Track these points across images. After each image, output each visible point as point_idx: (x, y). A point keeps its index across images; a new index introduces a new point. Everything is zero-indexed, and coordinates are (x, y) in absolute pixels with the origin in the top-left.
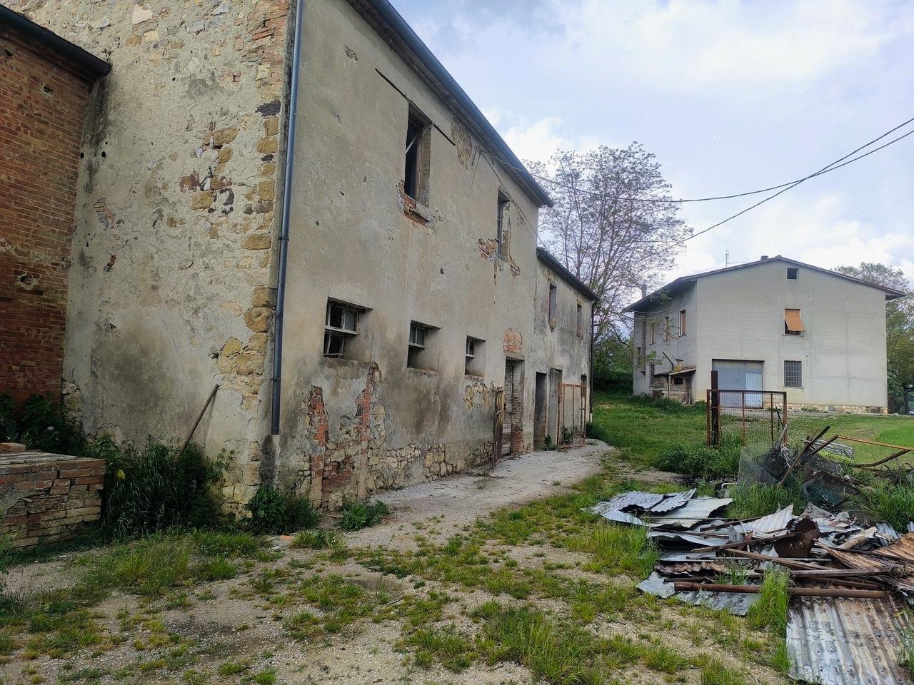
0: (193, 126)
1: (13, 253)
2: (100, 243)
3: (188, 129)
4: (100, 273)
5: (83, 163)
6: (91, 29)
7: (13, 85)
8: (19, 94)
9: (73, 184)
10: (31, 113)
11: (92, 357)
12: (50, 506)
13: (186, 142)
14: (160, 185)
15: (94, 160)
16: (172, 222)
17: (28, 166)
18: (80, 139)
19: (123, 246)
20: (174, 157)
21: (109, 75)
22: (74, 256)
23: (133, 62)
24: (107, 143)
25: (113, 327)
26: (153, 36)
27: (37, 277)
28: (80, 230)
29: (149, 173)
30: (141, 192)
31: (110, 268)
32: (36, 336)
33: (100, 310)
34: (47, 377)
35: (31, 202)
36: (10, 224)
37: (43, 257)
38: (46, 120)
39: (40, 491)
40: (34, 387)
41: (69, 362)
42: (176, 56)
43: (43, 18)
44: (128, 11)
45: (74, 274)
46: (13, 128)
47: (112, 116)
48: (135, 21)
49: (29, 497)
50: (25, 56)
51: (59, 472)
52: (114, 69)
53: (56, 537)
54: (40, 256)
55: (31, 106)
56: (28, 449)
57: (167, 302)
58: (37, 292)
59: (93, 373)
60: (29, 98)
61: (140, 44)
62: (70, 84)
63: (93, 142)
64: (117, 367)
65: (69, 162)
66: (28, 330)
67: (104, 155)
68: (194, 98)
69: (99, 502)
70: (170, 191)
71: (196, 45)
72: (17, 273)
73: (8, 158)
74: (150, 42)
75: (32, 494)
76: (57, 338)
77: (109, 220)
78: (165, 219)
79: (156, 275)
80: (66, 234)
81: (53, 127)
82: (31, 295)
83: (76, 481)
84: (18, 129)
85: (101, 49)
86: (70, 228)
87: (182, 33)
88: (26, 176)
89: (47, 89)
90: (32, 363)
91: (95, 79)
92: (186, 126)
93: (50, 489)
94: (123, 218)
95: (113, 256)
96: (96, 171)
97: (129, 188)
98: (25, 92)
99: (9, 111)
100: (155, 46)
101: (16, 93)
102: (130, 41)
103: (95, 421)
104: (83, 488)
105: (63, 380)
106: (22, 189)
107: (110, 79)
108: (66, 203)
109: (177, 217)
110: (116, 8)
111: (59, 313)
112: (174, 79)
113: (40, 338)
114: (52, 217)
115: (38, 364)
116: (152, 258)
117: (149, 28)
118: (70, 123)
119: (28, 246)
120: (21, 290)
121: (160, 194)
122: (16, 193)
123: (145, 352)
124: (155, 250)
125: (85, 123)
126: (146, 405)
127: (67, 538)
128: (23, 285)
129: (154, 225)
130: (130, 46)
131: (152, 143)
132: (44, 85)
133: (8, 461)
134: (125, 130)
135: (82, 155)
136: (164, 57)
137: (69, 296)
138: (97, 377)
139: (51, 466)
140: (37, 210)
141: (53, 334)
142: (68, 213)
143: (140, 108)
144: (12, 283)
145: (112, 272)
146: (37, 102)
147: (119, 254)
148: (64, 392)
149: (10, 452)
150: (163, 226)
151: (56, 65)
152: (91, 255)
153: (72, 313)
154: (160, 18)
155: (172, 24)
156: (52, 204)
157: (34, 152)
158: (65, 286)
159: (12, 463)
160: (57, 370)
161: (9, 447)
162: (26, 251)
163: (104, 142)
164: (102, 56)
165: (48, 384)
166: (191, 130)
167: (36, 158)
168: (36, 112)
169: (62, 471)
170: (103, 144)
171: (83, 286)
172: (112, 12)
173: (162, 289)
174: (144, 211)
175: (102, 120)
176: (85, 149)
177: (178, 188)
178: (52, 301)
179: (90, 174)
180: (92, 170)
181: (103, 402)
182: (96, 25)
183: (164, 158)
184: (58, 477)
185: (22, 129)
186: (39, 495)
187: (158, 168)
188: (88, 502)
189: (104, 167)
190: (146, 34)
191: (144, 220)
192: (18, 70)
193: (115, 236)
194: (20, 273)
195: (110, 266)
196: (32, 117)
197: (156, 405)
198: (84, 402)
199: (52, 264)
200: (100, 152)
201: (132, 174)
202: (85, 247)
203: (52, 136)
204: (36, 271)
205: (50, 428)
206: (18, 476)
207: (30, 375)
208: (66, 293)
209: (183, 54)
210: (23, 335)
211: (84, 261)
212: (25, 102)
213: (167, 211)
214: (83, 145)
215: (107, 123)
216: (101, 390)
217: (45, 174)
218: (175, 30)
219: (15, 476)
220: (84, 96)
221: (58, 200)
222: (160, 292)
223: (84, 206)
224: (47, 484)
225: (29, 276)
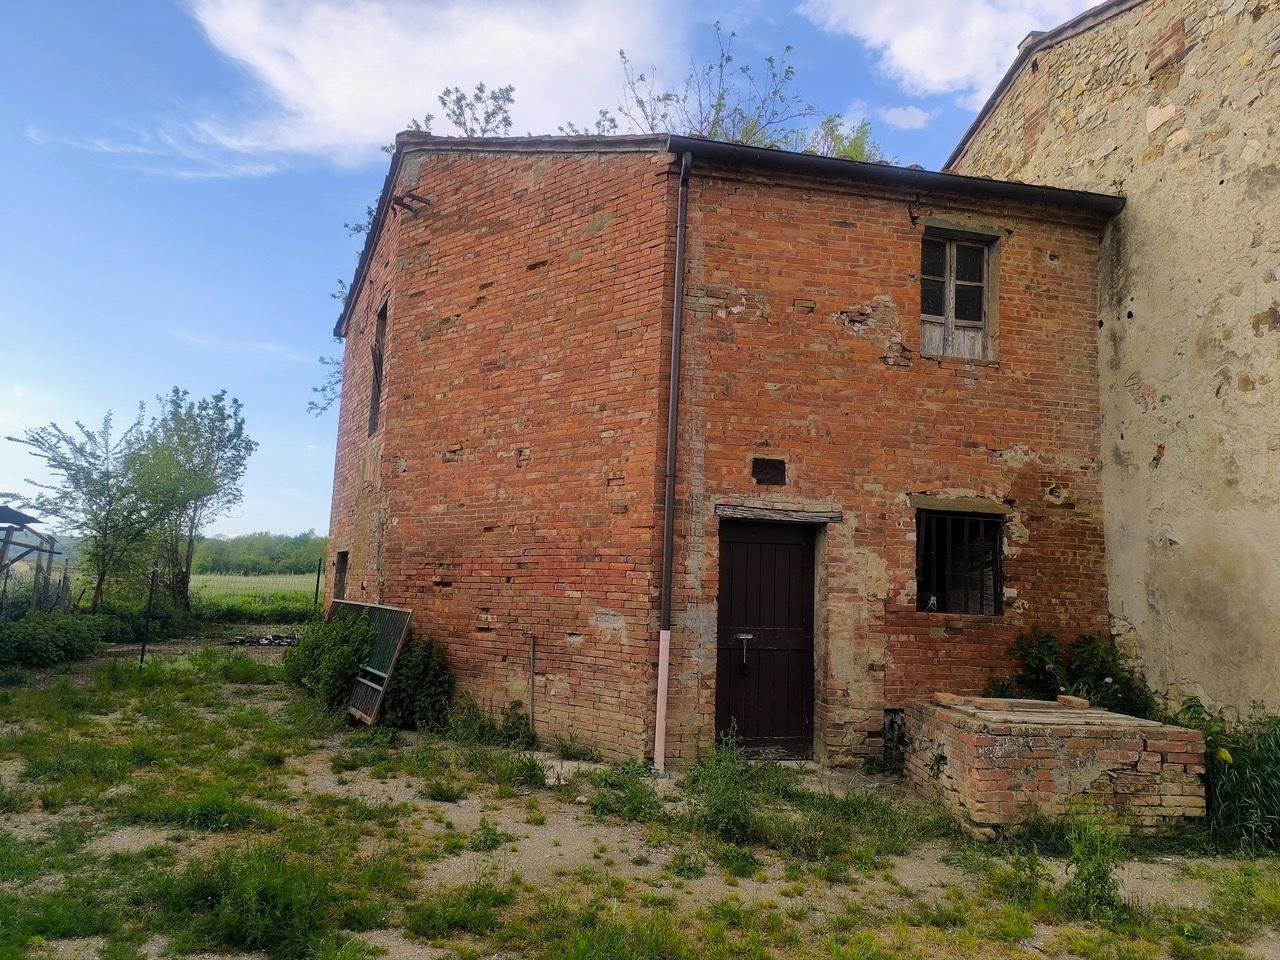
0: (1264, 236)
1: (1038, 461)
2: (1139, 432)
3: (1254, 244)
4: (1145, 472)
5: (1104, 332)
6: (1091, 163)
7: (1018, 267)
8: (1025, 273)
9: (1093, 362)
10: (1038, 291)
11: (1147, 585)
12: (1140, 787)
13: (1254, 263)
14: (1219, 335)
15: (1117, 325)
16: (1247, 384)
17: (1042, 354)
18: (1096, 303)
19: (1174, 430)
20: (1237, 291)
21: (1124, 211)
22: (1106, 455)
23: (1156, 182)
24: (1132, 300)
25: (1172, 542)
26: (1182, 136)
27: (1066, 486)
28: (1110, 420)
29: (1200, 323)
30: (1190, 351)
31: (1157, 464)
32: (1074, 561)
33: (1151, 522)
34: (1092, 612)
35: (1050, 397)
36: (1031, 428)
37: (1070, 461)
38: (1056, 294)
39: (1125, 764)
40: (1078, 624)
41: (1115, 593)
42: (1221, 149)
43: (1030, 174)
44: (1140, 119)
45: (1109, 479)
46: (1023, 315)
47: (1134, 262)
48: (1151, 128)
49: (1113, 771)
50: (1025, 228)
51: (1145, 741)
52: (1129, 201)
53: (1153, 830)
54: (1067, 461)
55: (1038, 283)
56: (1092, 705)
57: (1255, 501)
58: (1069, 505)
59: (1152, 607)
60: (1035, 275)
61: (1162, 155)
62: (1075, 240)
63: (1114, 303)
64: (1188, 598)
65: (1086, 337)
66: (1063, 553)
67: (1130, 315)
68: (1259, 197)
69: (1202, 791)
70: (1237, 339)
71: (1251, 122)
72: (1044, 485)
73: (1021, 351)
74: (1178, 146)
75: (1116, 766)
76: (1096, 562)
77: (1149, 399)
78: (1235, 382)
79: (1231, 464)
80: (1093, 428)
81: (1064, 299)
82: (1062, 510)
83: (1169, 757)
84: (1028, 314)
85: (1108, 183)
86: (1096, 420)
87: (1225, 115)
88: (1042, 367)
89: (1053, 257)
90: (1073, 595)
91: (1105, 223)
92: (1251, 240)
93: (1137, 763)
94: (1168, 393)
95: (1160, 447)
96: (1122, 339)
97: (1172, 351)
98: (1031, 270)
99: (1016, 297)
100: (1186, 149)
101: (1022, 273)
102: (1147, 157)
103: (1162, 674)
104: (1179, 768)
105: (1111, 616)
106: (1039, 384)
107: (1125, 214)
108: (1088, 388)
109: (1254, 375)
110: (1121, 124)
111: (1095, 529)
112: (1222, 183)
113: (1077, 563)
114: (1075, 410)
115: (1079, 596)
116: (1221, 440)
117: (1173, 129)
118: (1082, 288)
119: (1053, 451)
120: (1051, 505)
121: (1222, 347)
122: (1034, 390)
123: (1229, 577)
124: (1224, 428)
125: (1099, 282)
126: (1241, 654)
127: (1166, 835)
128: (1052, 499)
129: (1218, 392)
130: (1149, 164)
131: (1199, 281)
132: (1049, 252)
133: (1082, 721)
134: (1156, 274)
135: (1101, 324)
136: (1202, 157)
137: (1105, 507)
138: (1158, 613)
139: (1135, 733)
140: (1058, 404)
141: (1092, 557)
142: (1092, 401)
143: (1175, 238)
144: (1040, 498)
145: (1162, 468)
146: (1044, 276)
147: (1169, 442)
148: (1114, 632)
149: (1073, 708)
150: (1233, 392)
151: (1059, 223)
152: (1129, 449)
153: (1111, 528)
154: (1187, 109)
155: (1207, 109)
156: (1073, 394)
157: (1047, 336)
158: (1099, 494)
159: (1087, 724)
160: (1101, 603)
161: (1070, 702)
162: (1050, 457)
163: (1129, 299)
164: (1112, 191)
165: (1093, 621)
166: (1260, 244)
167: (1050, 343)
168: (1044, 288)
169: (1149, 742)
170: (1127, 302)
171: (1122, 491)
172: (1117, 131)
173: (1244, 484)
174: (1199, 377)
175: (1121, 271)
176: (1105, 315)
177: (1251, 333)
178: (1087, 515)
179: (1115, 345)
180: (1116, 339)
181: (1171, 648)
182: (1097, 156)
183: (1221, 296)
184: (1145, 750)
185: (1032, 313)
186: (1124, 770)
187: (1213, 312)
188: (1188, 789)
189: (1132, 330)
190: (1168, 139)
191: (1201, 389)
192: (1021, 247)
193: (1159, 418)
194: (1047, 485)
195: (1157, 459)
196: (1040, 295)
197: (1258, 656)
198: (1143, 647)
199: (1081, 468)
200: (1125, 314)
201: (1174, 330)
202: (1119, 440)
203: (1064, 311)
204: (1064, 480)
205: (1109, 680)
206: (1099, 742)
207: (1071, 609)
208: (1101, 502)
209: (1230, 143)
210: (1058, 560)
211: (1119, 457)
212: (1032, 280)
213: (1235, 369)
214: (1100, 311)
215: (1128, 274)
216: (1166, 631)
217: (1062, 359)
218: (1213, 114)
219: (1094, 741)
220: (1093, 249)
221: (1079, 387)
222: (1242, 488)
223: (1111, 387)
224: (1134, 756)
225: (1057, 487)
